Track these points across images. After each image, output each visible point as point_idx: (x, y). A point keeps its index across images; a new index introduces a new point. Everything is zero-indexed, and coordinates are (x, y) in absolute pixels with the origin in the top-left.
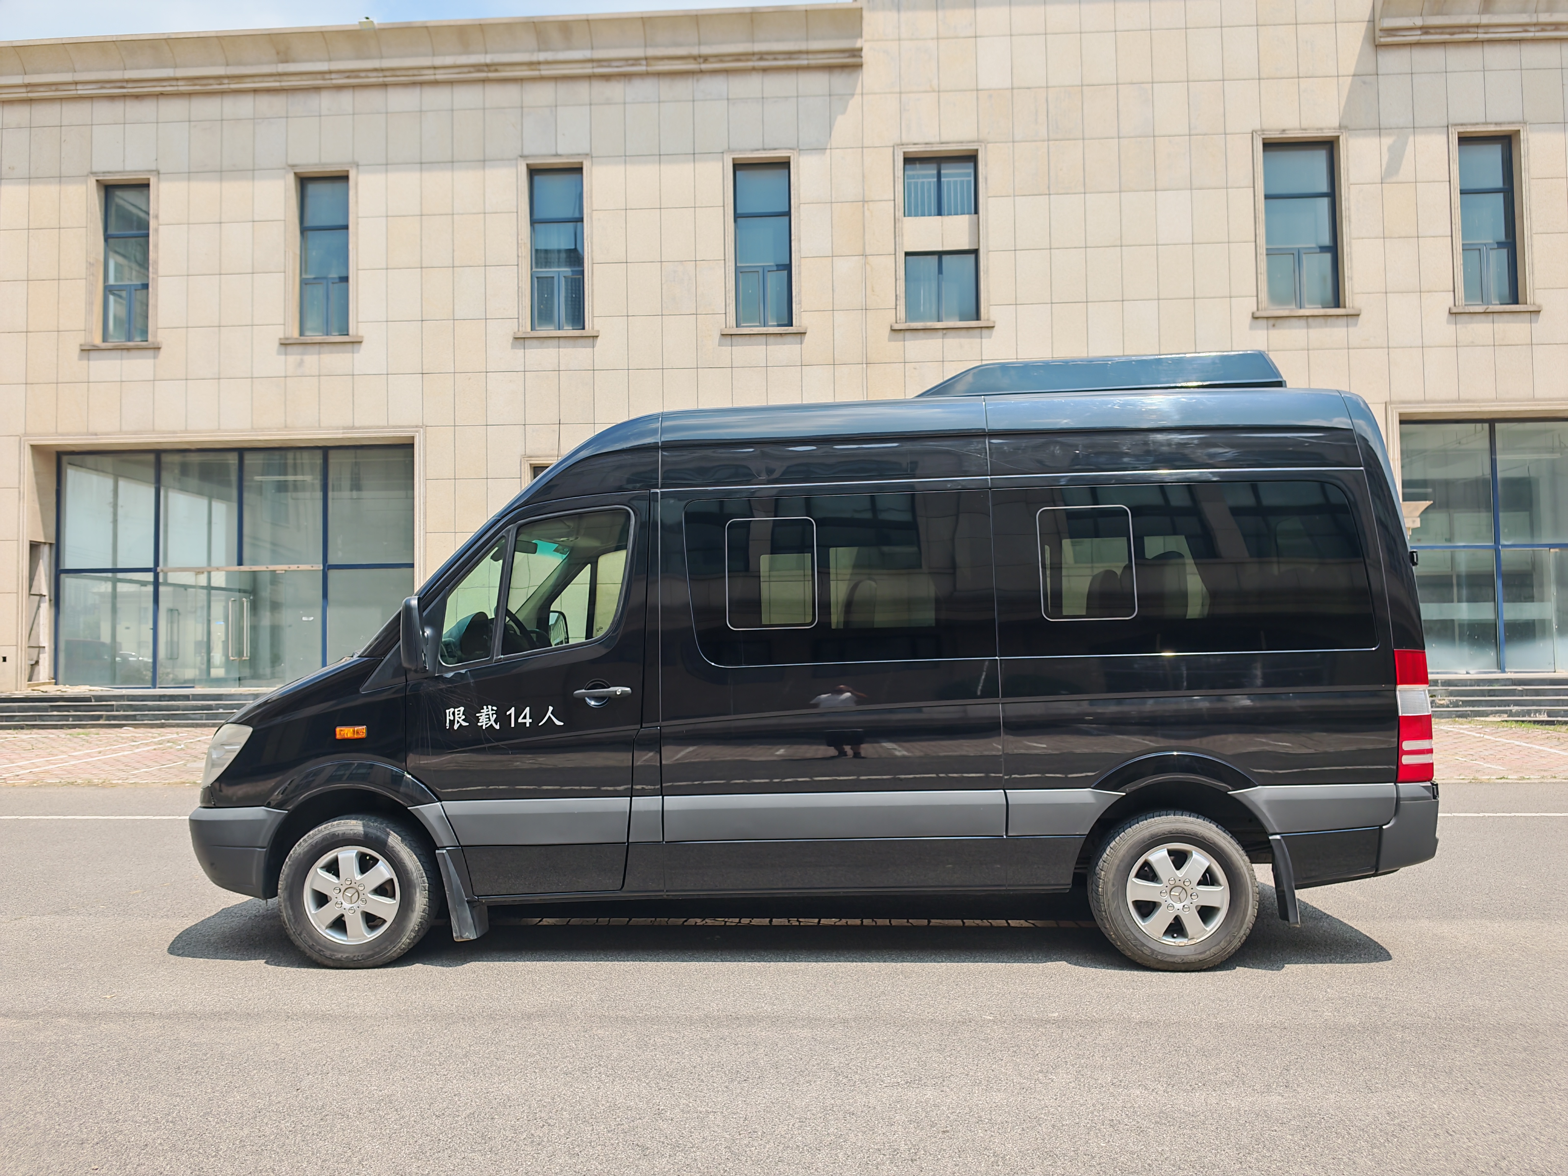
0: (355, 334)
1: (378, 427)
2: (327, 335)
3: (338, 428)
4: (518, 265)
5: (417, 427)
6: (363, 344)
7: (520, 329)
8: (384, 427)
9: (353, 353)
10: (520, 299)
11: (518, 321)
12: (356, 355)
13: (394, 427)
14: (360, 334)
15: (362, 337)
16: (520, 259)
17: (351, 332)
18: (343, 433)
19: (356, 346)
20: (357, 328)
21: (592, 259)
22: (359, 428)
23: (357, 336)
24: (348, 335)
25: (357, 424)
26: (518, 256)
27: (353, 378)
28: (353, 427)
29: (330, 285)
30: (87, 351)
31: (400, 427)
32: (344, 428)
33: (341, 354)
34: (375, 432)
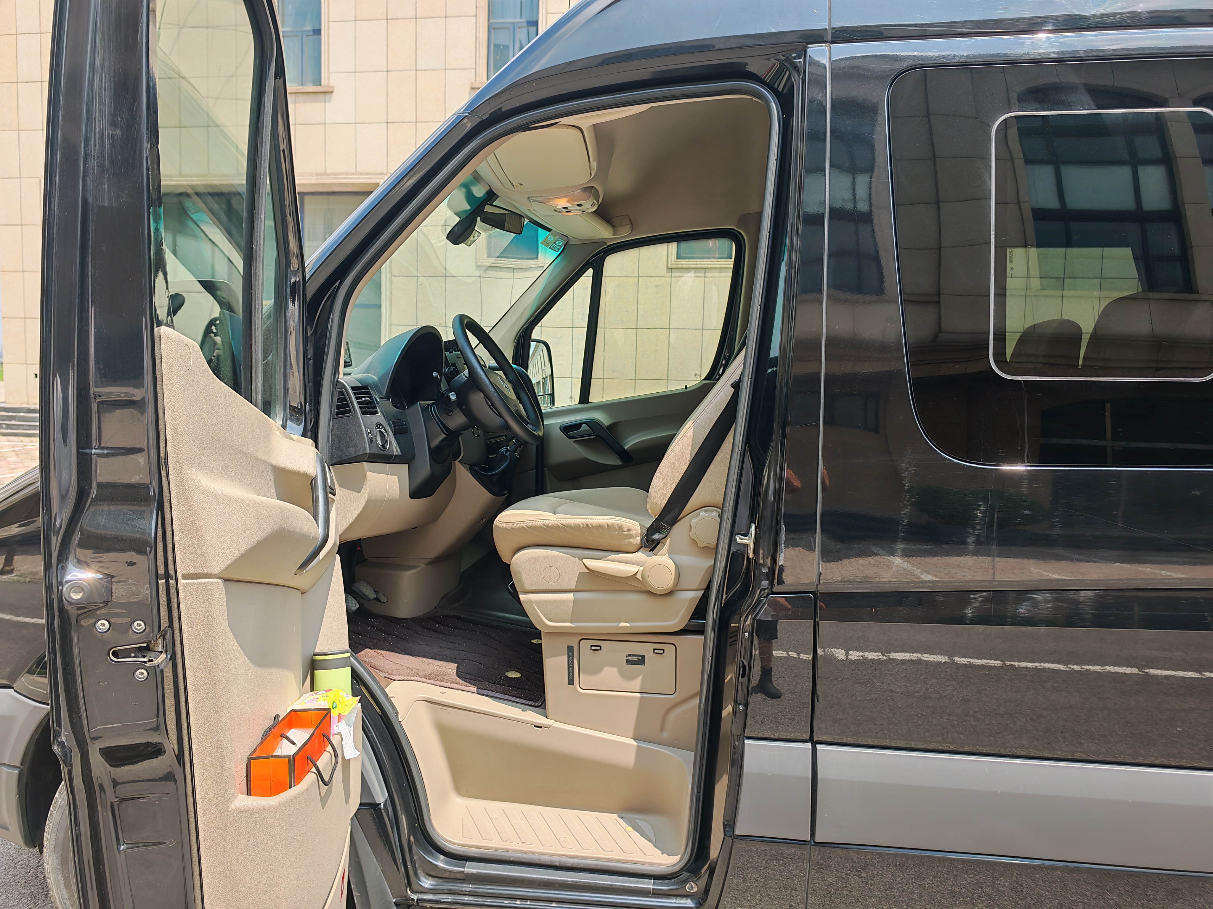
0: (326, 84)
1: (347, 174)
2: (302, 85)
3: (311, 175)
4: (476, 16)
5: (382, 174)
6: (334, 94)
7: (477, 80)
8: (352, 174)
9: (325, 102)
10: (478, 50)
11: (475, 72)
12: (327, 104)
13: (361, 174)
14: (331, 84)
15: (333, 87)
16: (478, 10)
17: (323, 83)
18: (317, 179)
19: (327, 95)
20: (329, 78)
21: (547, 9)
22: (331, 174)
23: (329, 86)
24: (320, 85)
25: (329, 171)
26: (476, 7)
27: (325, 127)
28: (325, 174)
29: (304, 36)
31: (367, 174)
32: (317, 174)
33: (314, 104)
34: (345, 178)
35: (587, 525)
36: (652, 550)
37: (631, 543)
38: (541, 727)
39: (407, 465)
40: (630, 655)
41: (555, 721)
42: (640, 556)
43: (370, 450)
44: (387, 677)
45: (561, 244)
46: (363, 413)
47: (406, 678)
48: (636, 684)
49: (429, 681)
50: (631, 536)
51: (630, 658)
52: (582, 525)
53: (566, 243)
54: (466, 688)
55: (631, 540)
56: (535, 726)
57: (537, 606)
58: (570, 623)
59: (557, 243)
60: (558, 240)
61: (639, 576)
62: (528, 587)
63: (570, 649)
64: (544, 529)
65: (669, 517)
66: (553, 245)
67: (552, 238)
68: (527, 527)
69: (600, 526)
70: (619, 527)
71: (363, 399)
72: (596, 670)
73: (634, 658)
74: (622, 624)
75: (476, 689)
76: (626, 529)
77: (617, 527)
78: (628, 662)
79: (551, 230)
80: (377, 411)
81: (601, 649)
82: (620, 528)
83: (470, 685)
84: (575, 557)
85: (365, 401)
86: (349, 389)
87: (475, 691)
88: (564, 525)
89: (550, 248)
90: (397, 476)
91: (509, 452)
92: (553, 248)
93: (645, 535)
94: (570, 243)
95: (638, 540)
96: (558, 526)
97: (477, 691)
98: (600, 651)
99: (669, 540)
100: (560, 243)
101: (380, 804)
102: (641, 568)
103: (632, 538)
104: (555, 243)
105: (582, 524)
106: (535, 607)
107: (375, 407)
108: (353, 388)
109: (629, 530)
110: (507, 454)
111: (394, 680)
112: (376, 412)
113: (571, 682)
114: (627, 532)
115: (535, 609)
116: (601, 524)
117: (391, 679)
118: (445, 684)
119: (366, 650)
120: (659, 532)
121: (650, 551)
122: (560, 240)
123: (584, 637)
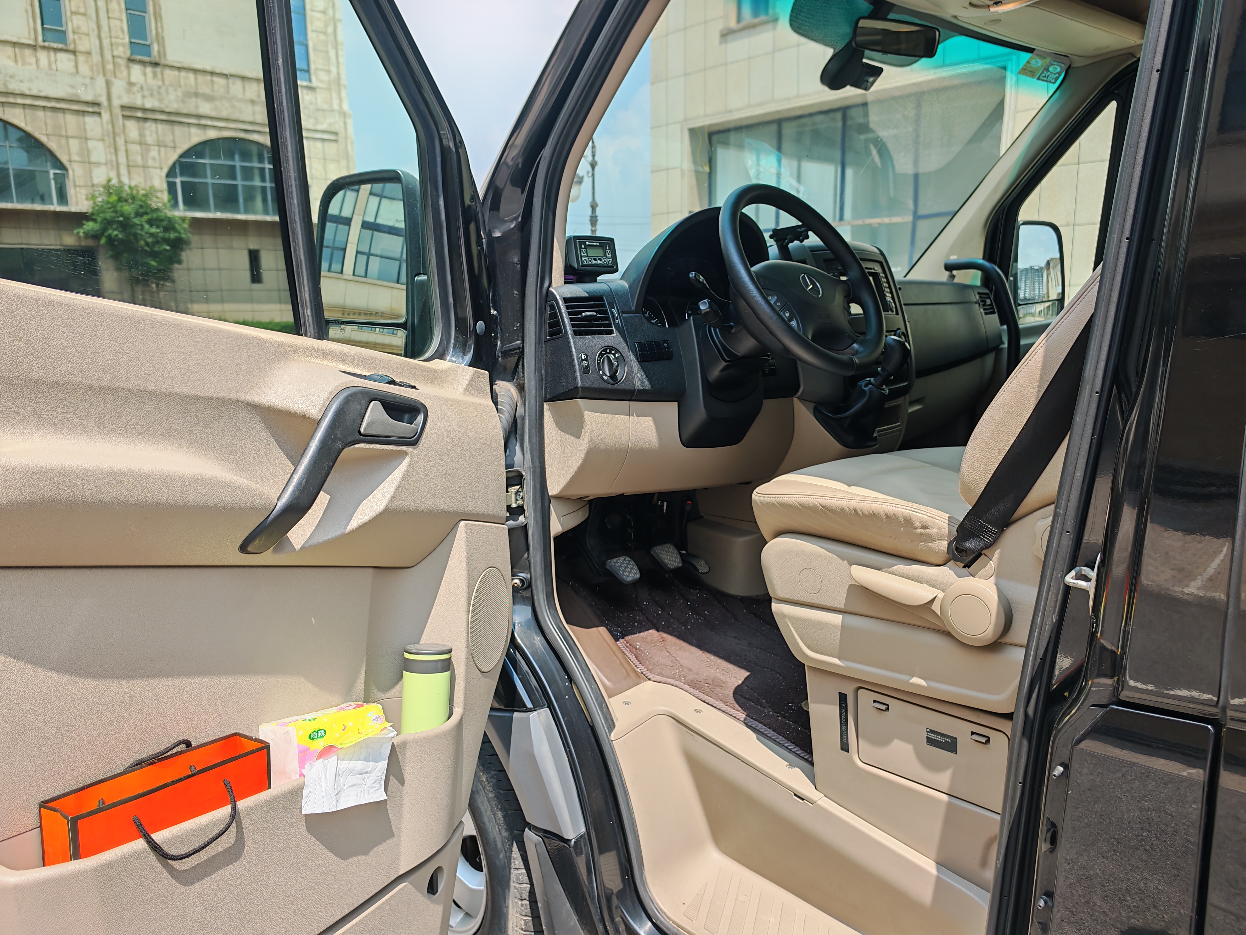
18: (934, 74)
30: (726, 35)
32: (935, 68)
35: (855, 510)
36: (967, 566)
37: (930, 549)
38: (803, 799)
39: (677, 403)
40: (932, 731)
41: (825, 796)
42: (946, 573)
43: (582, 382)
44: (644, 673)
45: (1059, 70)
46: (576, 333)
47: (664, 679)
48: (944, 779)
49: (691, 690)
50: (929, 538)
51: (933, 736)
52: (848, 511)
53: (1069, 67)
54: (732, 711)
55: (930, 544)
56: (795, 795)
57: (792, 625)
58: (839, 659)
59: (1050, 69)
60: (1052, 65)
61: (936, 607)
62: (781, 594)
63: (843, 698)
64: (797, 508)
65: (995, 512)
66: (1043, 72)
67: (1038, 63)
68: (778, 503)
69: (874, 514)
70: (905, 519)
71: (584, 314)
72: (882, 741)
73: (939, 738)
74: (916, 680)
75: (744, 716)
76: (918, 525)
77: (902, 519)
78: (930, 741)
79: (1034, 49)
80: (612, 330)
81: (888, 709)
82: (908, 522)
83: (740, 709)
84: (843, 560)
85: (586, 316)
86: (561, 303)
87: (742, 719)
88: (824, 507)
89: (1038, 79)
90: (650, 419)
91: (870, 386)
92: (1045, 79)
93: (954, 540)
94: (1074, 65)
95: (943, 545)
96: (816, 507)
97: (745, 720)
98: (887, 713)
99: (997, 553)
100: (1056, 69)
101: (570, 840)
102: (941, 595)
103: (932, 541)
104: (1047, 70)
105: (849, 509)
106: (790, 624)
107: (610, 325)
108: (566, 300)
109: (925, 527)
110: (866, 389)
111: (650, 679)
112: (611, 332)
113: (845, 747)
114: (922, 530)
115: (790, 628)
116: (875, 512)
117: (647, 677)
118: (708, 699)
119: (651, 631)
120: (978, 537)
121: (964, 567)
122: (1055, 63)
123: (862, 685)
